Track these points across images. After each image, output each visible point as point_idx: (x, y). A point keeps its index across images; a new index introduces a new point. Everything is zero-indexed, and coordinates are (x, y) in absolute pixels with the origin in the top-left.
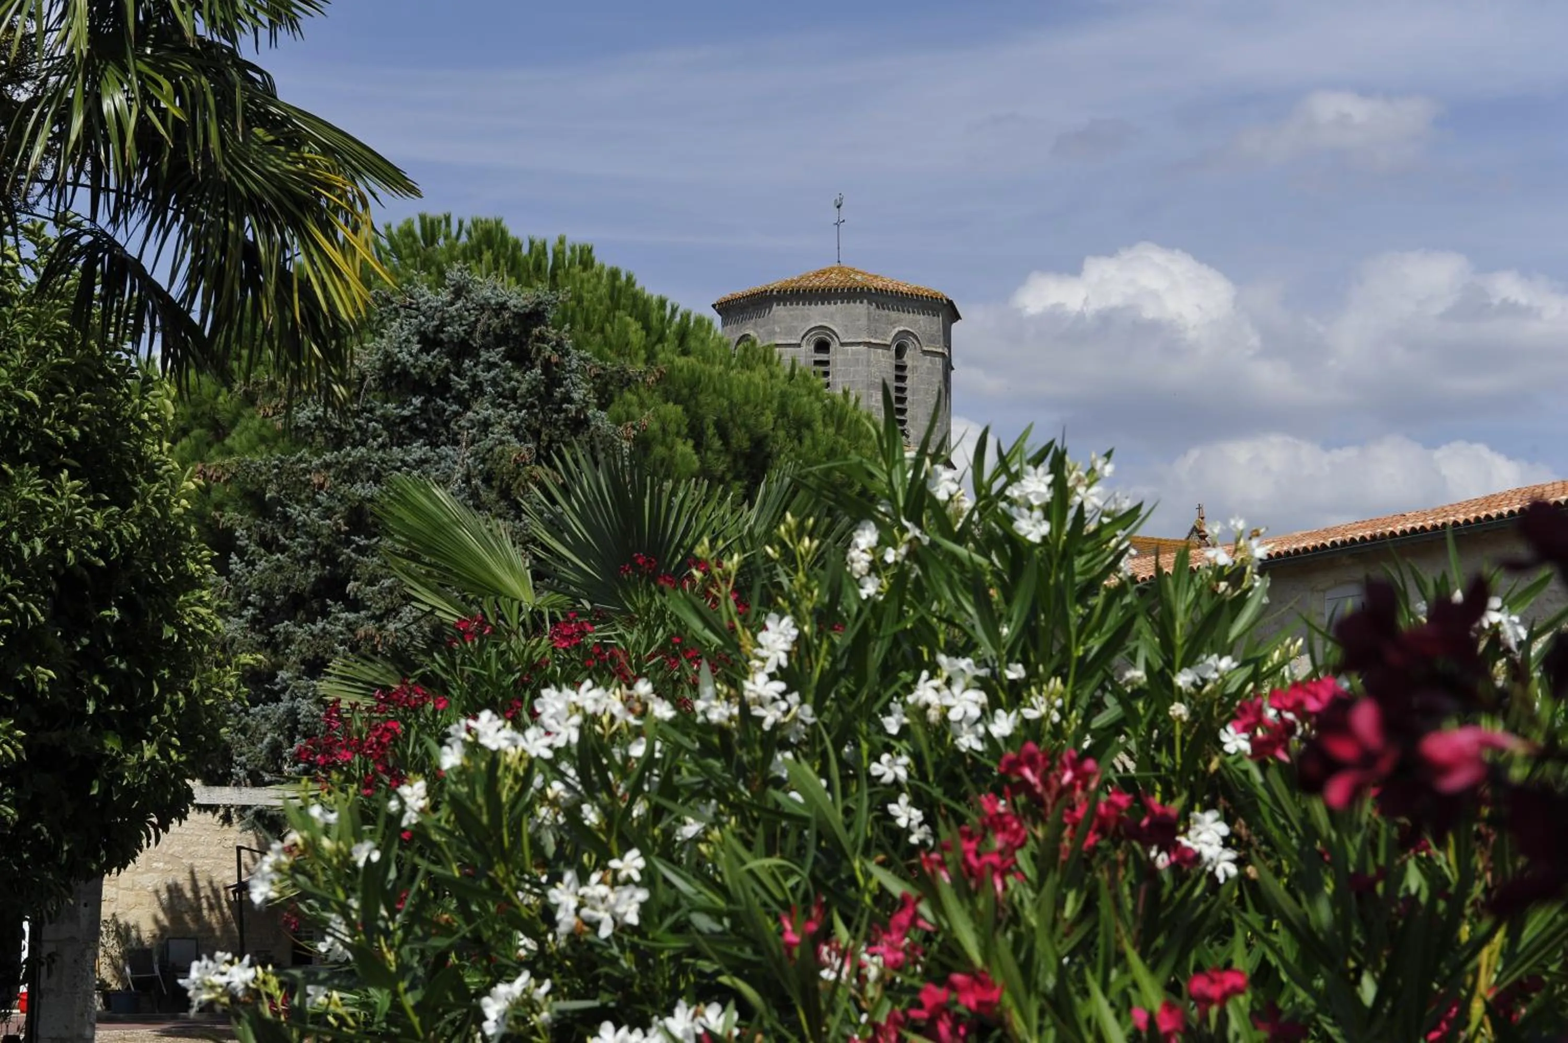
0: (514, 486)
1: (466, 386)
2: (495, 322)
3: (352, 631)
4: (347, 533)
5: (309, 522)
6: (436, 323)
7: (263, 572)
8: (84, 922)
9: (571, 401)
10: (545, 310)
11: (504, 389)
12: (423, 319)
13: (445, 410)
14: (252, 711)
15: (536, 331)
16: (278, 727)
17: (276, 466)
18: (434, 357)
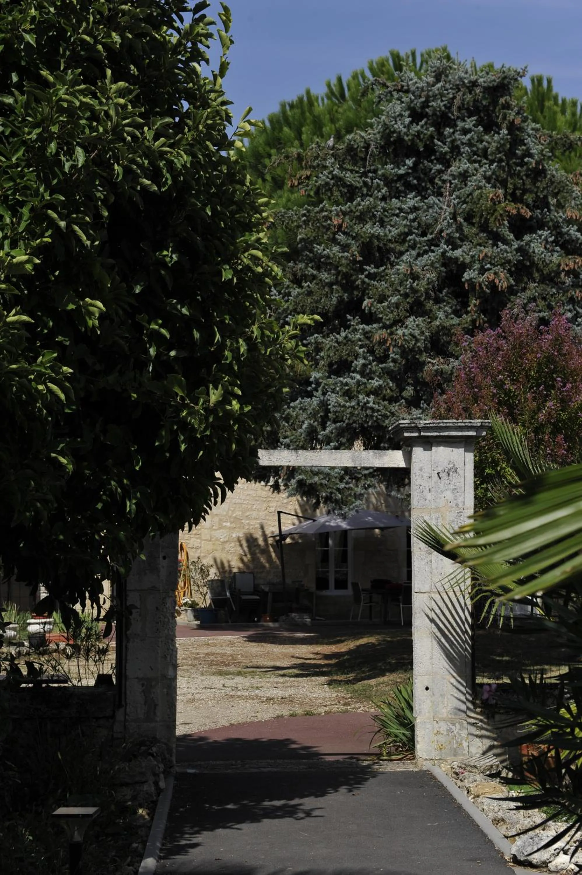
0: (492, 220)
1: (446, 149)
2: (468, 97)
3: (368, 338)
4: (361, 263)
5: (332, 256)
6: (423, 99)
7: (297, 296)
8: (163, 573)
9: (531, 156)
10: (509, 83)
11: (478, 149)
12: (413, 98)
13: (431, 170)
14: (292, 404)
15: (502, 100)
16: (313, 415)
17: (304, 215)
18: (422, 127)
